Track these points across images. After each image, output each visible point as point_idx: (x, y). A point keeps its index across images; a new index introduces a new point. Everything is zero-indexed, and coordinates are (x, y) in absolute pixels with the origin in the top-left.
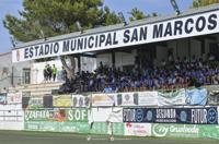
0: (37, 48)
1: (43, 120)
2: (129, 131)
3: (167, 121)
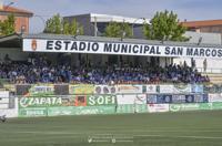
2: (152, 109)
3: (180, 102)
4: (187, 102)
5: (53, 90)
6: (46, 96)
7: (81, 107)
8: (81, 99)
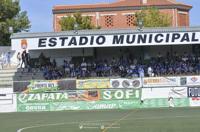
1: (56, 101)
5: (56, 85)
6: (49, 92)
7: (93, 102)
8: (93, 94)
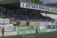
0: (31, 5)
4: (53, 28)
5: (26, 23)
6: (24, 26)
